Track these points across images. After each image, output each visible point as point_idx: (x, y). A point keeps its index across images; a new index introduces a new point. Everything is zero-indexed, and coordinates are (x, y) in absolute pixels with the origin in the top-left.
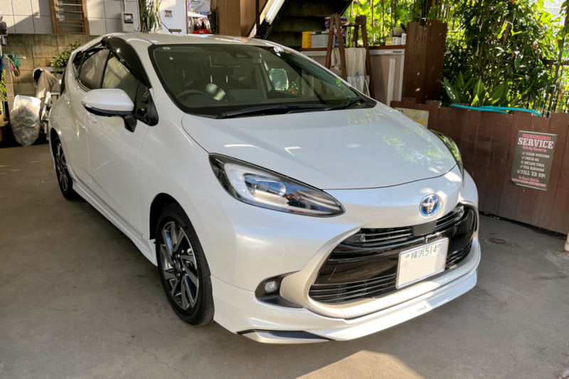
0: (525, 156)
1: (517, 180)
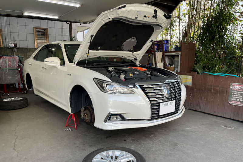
0: (234, 93)
1: (231, 102)
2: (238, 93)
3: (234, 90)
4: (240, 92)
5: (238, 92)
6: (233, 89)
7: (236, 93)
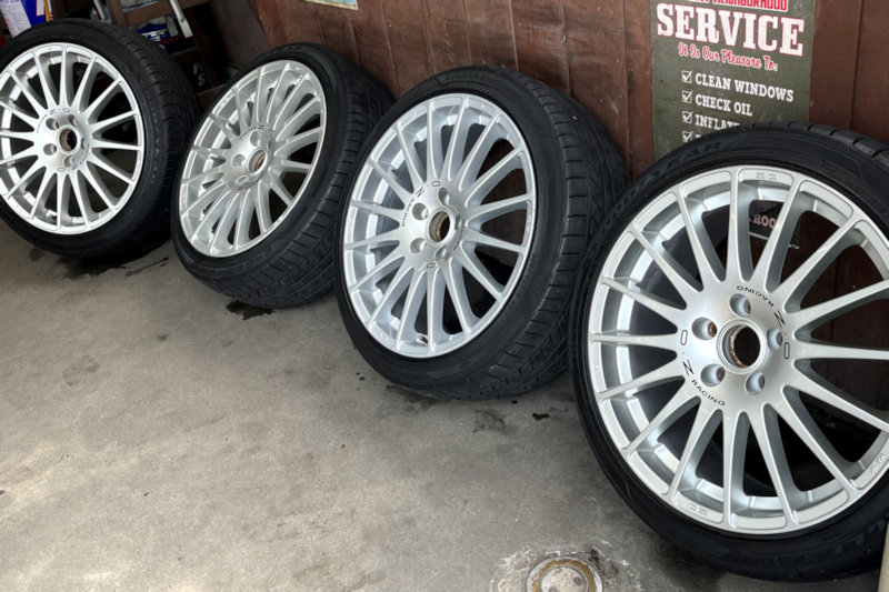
0: (693, 89)
2: (733, 95)
3: (695, 53)
4: (754, 89)
5: (740, 86)
6: (682, 50)
7: (715, 92)
